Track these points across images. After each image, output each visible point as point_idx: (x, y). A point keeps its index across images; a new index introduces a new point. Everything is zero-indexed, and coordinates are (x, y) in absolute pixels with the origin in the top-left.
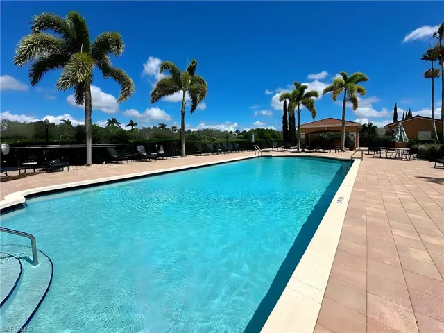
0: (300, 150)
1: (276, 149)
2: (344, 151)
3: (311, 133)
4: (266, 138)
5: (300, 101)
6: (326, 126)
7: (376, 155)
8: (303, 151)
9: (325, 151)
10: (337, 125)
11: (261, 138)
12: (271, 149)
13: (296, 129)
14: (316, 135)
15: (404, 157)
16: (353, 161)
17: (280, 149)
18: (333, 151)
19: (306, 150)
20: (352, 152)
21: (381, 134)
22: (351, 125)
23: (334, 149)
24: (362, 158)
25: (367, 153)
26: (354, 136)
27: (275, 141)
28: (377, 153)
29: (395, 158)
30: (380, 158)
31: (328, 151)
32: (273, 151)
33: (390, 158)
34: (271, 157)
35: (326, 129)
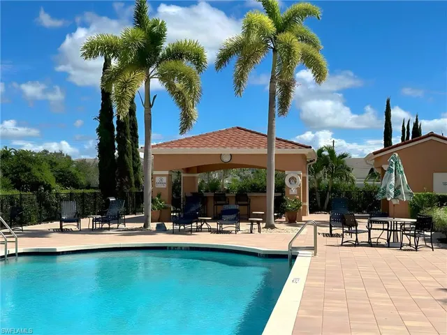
0: (153, 226)
1: (73, 226)
2: (272, 227)
3: (188, 170)
4: (35, 186)
5: (153, 70)
6: (226, 151)
7: (347, 237)
8: (161, 229)
9: (225, 227)
10: (255, 151)
11: (18, 184)
12: (56, 225)
13: (142, 155)
14: (200, 178)
15: (406, 240)
16: (294, 257)
17: (86, 223)
18: (244, 226)
19: (169, 226)
20: (291, 231)
21: (359, 178)
22: (289, 151)
23: (246, 220)
24: (314, 248)
25: (327, 230)
26: (298, 183)
27: (71, 197)
28: (350, 233)
29: (388, 246)
30: (357, 244)
31: (232, 228)
32: (61, 230)
33: (378, 245)
34: (53, 254)
35: (227, 159)
